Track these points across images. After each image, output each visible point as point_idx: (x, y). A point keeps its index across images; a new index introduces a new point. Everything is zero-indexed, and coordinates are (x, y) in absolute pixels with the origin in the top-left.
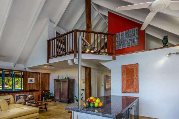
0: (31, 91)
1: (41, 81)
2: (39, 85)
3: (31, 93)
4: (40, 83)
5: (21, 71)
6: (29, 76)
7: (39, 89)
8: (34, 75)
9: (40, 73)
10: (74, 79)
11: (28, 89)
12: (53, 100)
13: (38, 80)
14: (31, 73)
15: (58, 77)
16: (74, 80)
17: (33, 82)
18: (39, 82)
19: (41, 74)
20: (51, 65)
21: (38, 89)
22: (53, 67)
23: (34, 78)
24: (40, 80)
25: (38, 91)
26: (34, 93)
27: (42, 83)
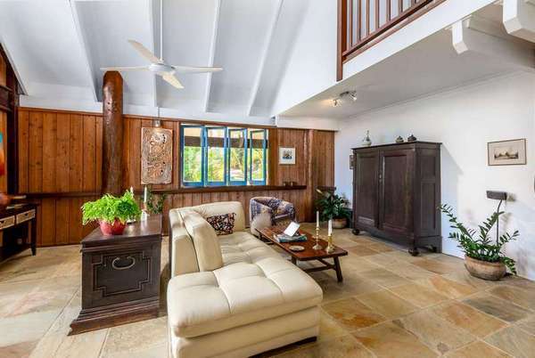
0: (288, 188)
1: (310, 156)
2: (307, 171)
3: (286, 194)
4: (310, 161)
5: (264, 128)
6: (282, 141)
7: (307, 182)
8: (294, 136)
9: (308, 130)
10: (439, 145)
11: (280, 184)
12: (347, 226)
13: (305, 153)
14: (287, 132)
15: (368, 140)
16: (437, 147)
17: (292, 161)
18: (307, 161)
19: (311, 134)
20: (347, 93)
21: (304, 184)
22: (355, 99)
23: (293, 147)
24: (308, 153)
25: (305, 187)
26: (295, 195)
27: (314, 164)
